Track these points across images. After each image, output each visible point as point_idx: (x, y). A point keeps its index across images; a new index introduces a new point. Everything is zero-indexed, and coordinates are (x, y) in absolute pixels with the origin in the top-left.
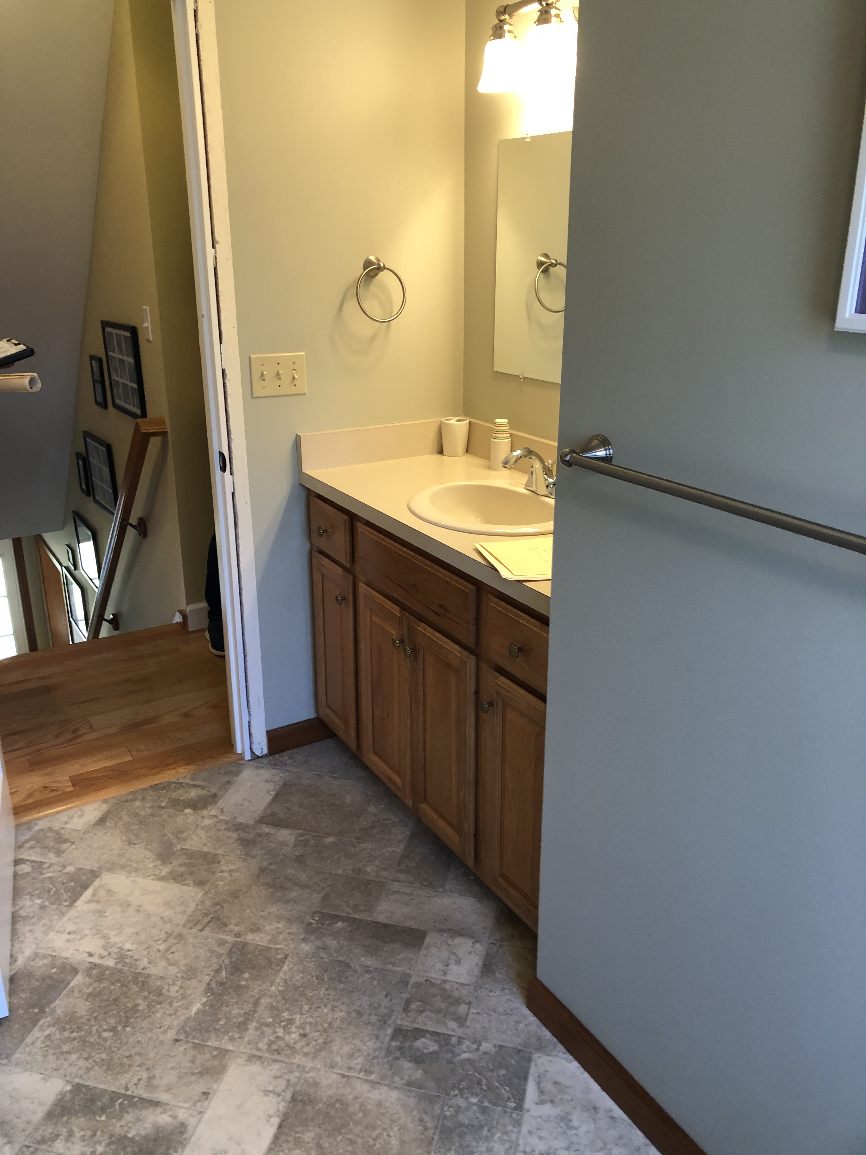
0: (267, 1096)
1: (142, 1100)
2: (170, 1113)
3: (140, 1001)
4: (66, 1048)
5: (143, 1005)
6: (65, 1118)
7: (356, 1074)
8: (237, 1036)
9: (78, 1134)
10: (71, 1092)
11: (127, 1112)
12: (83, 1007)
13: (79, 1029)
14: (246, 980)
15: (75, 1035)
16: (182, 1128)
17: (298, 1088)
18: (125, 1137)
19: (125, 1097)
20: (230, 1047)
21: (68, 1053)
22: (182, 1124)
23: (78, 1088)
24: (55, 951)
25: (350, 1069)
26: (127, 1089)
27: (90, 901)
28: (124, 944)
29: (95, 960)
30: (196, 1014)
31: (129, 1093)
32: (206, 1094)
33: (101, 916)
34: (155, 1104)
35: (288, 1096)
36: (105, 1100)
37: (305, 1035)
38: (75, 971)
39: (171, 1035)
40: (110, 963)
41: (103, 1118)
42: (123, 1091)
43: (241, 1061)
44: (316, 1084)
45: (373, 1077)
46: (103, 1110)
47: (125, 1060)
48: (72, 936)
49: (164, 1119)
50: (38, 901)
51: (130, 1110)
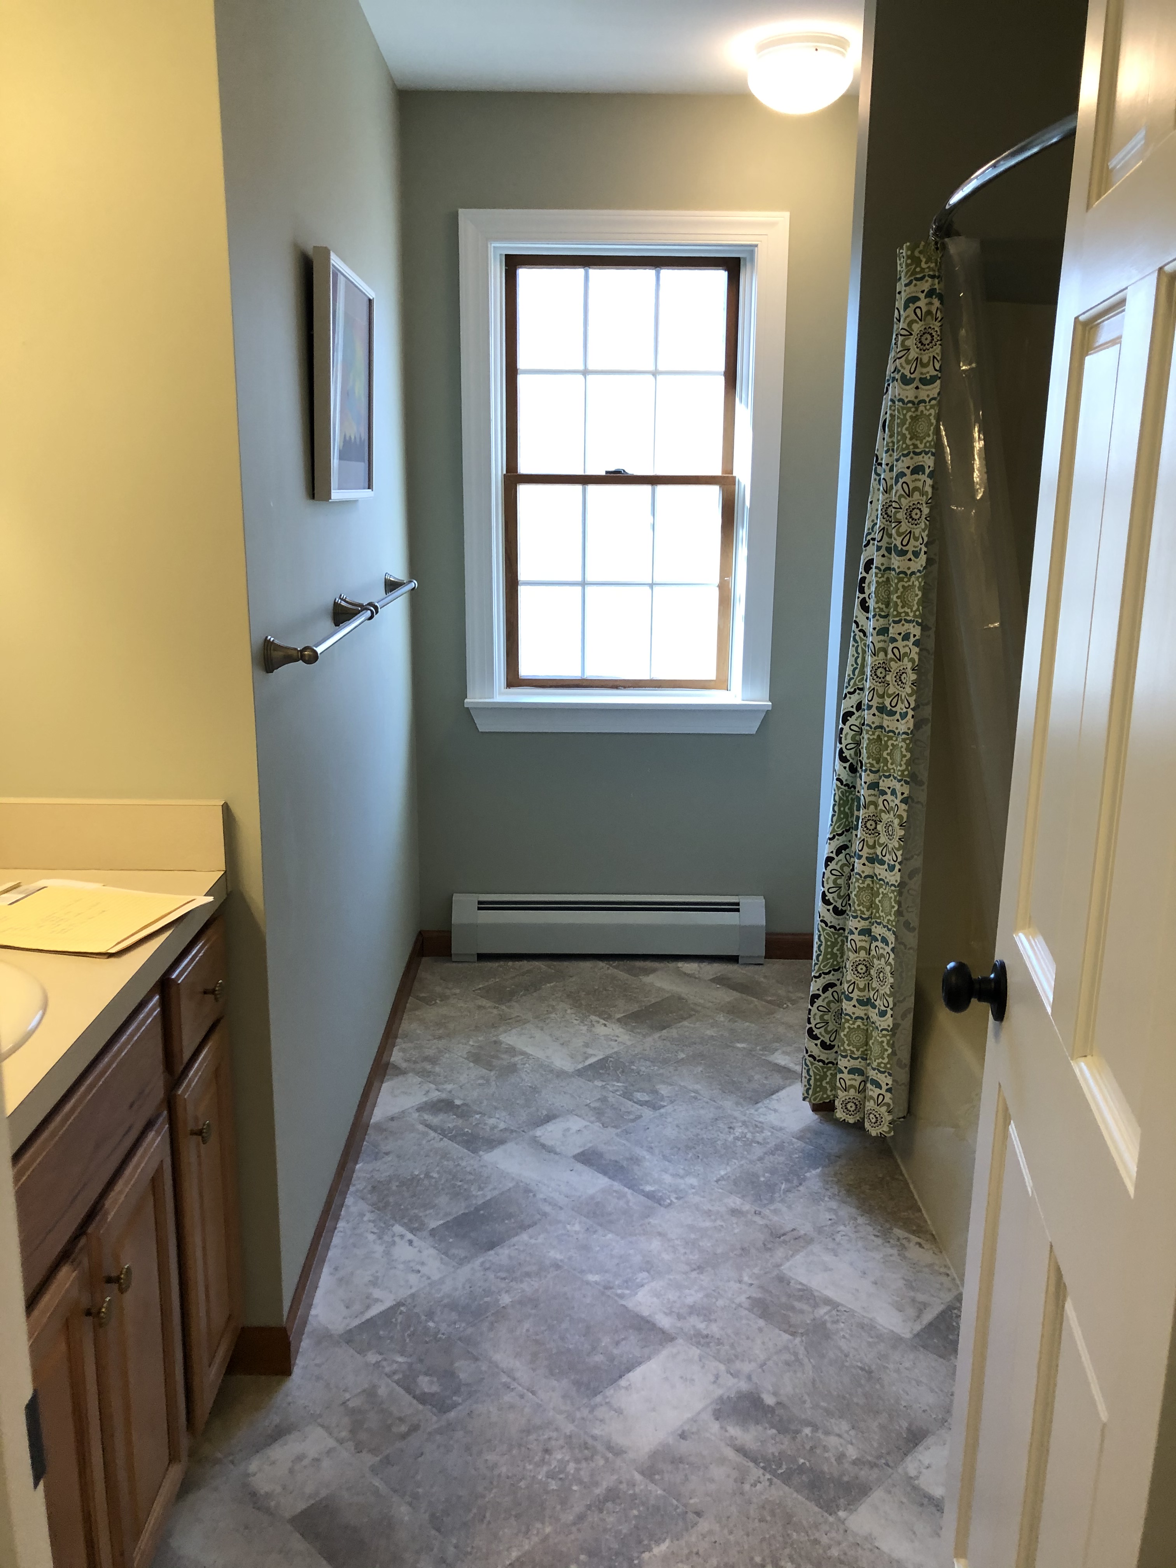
1: (755, 1461)
2: (727, 1435)
7: (520, 1388)
9: (831, 1457)
10: (838, 1507)
11: (774, 1456)
18: (778, 1431)
19: (774, 1473)
20: (638, 1477)
22: (717, 1419)
23: (829, 1507)
26: (770, 1481)
30: (664, 1540)
31: (768, 1476)
32: (683, 1436)
34: (741, 1450)
35: (599, 1399)
36: (797, 1480)
39: (704, 1525)
41: (801, 1461)
42: (775, 1480)
46: (801, 1469)
47: (769, 1518)
51: (770, 1456)
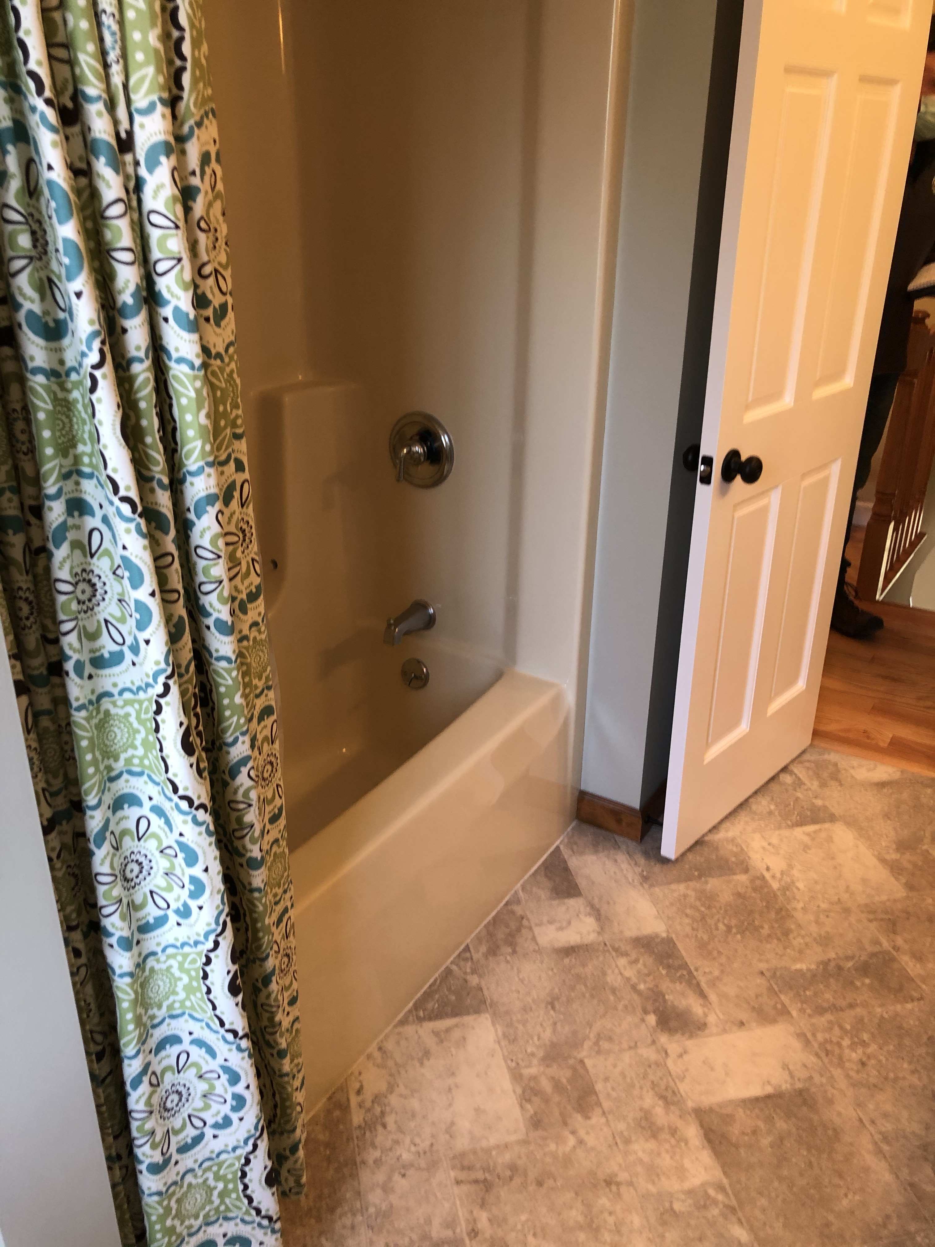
0: (784, 1069)
1: (698, 985)
2: (706, 1010)
3: (766, 926)
4: (688, 911)
5: (766, 931)
6: (642, 950)
7: (873, 1131)
8: (809, 1011)
9: (640, 965)
10: (663, 939)
11: (681, 983)
12: (726, 896)
13: (709, 908)
14: (863, 984)
15: (703, 909)
16: (702, 1026)
17: (813, 1090)
18: (664, 996)
19: (690, 973)
20: (794, 1013)
21: (687, 915)
22: (705, 1024)
23: (669, 942)
24: (747, 847)
25: (873, 1122)
26: (697, 970)
27: (808, 834)
28: (798, 880)
29: (767, 875)
30: (796, 970)
31: (695, 973)
32: (742, 1024)
33: (804, 850)
34: (702, 995)
36: (677, 963)
37: (863, 1064)
38: (746, 870)
39: (763, 966)
40: (775, 885)
41: (664, 972)
42: (692, 969)
43: (792, 1029)
44: (830, 1102)
45: (886, 1148)
46: (669, 967)
47: (716, 952)
48: (768, 847)
49: (697, 1008)
50: (772, 807)
51: (684, 984)
